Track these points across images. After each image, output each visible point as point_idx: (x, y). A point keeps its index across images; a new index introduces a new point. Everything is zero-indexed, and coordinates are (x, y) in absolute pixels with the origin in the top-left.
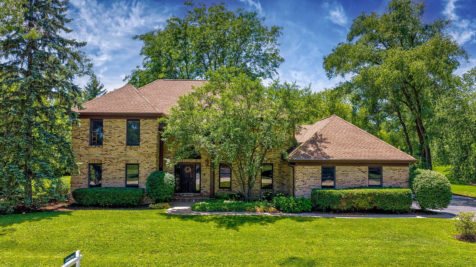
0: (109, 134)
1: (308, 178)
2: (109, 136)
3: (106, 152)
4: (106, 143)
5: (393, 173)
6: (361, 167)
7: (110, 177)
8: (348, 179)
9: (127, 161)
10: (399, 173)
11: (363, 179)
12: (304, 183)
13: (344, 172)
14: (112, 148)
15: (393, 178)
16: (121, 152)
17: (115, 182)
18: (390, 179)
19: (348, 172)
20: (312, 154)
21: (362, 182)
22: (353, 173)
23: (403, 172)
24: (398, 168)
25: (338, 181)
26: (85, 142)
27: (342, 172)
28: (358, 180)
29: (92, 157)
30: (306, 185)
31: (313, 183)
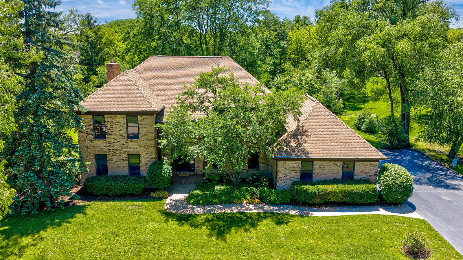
0: (111, 129)
1: (289, 171)
2: (111, 131)
3: (109, 145)
4: (108, 137)
5: (364, 167)
6: (336, 162)
7: (115, 165)
8: (324, 172)
9: (128, 152)
10: (370, 167)
11: (338, 172)
12: (285, 176)
13: (321, 167)
14: (115, 141)
15: (363, 171)
16: (123, 145)
17: (119, 170)
18: (361, 172)
19: (324, 167)
20: (293, 150)
21: (336, 175)
22: (329, 167)
23: (373, 166)
24: (370, 163)
25: (315, 174)
26: (90, 136)
27: (319, 167)
28: (333, 173)
29: (98, 149)
30: (286, 177)
31: (293, 175)
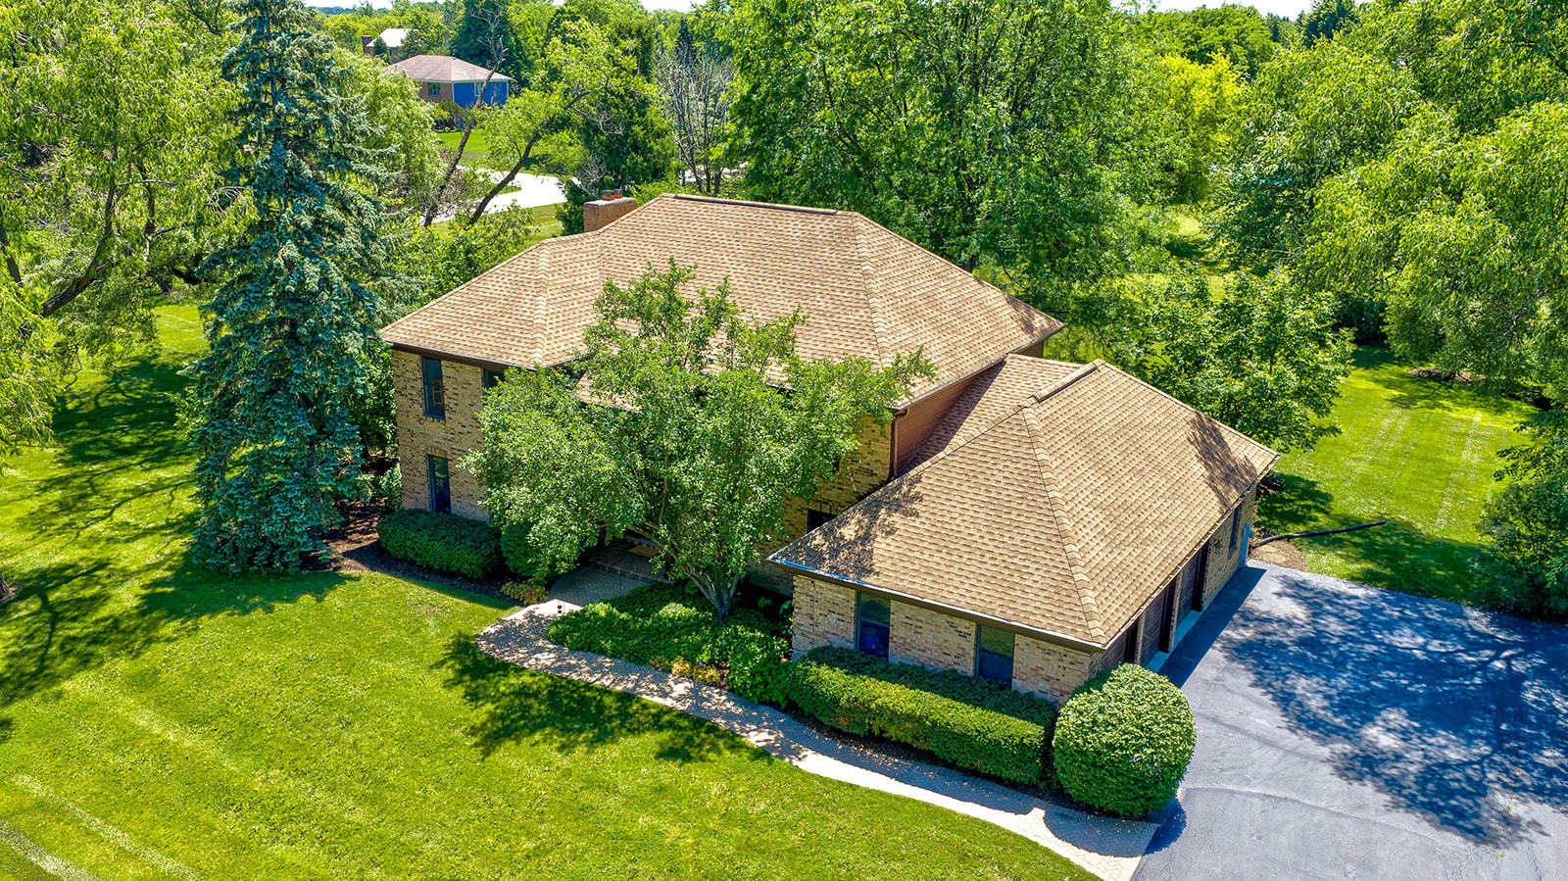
0: (454, 396)
1: (822, 612)
2: (455, 401)
3: (452, 436)
4: (450, 415)
5: (1044, 657)
6: (956, 621)
7: (463, 491)
8: (920, 640)
10: (1061, 664)
11: (961, 652)
12: (812, 622)
13: (910, 622)
14: (462, 430)
15: (1040, 672)
17: (472, 505)
18: (1033, 672)
19: (920, 624)
20: (834, 553)
21: (956, 660)
22: (933, 627)
23: (1072, 663)
24: (1060, 649)
25: (895, 639)
26: (417, 406)
27: (907, 620)
28: (946, 651)
29: (430, 443)
30: (816, 629)
31: (834, 628)
